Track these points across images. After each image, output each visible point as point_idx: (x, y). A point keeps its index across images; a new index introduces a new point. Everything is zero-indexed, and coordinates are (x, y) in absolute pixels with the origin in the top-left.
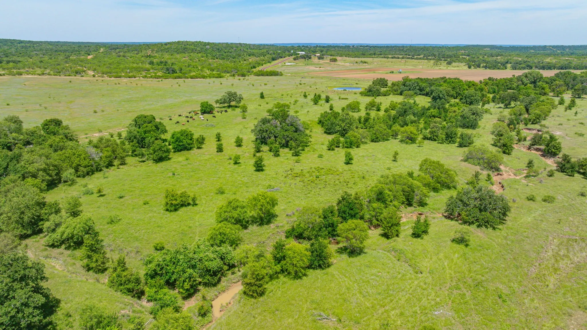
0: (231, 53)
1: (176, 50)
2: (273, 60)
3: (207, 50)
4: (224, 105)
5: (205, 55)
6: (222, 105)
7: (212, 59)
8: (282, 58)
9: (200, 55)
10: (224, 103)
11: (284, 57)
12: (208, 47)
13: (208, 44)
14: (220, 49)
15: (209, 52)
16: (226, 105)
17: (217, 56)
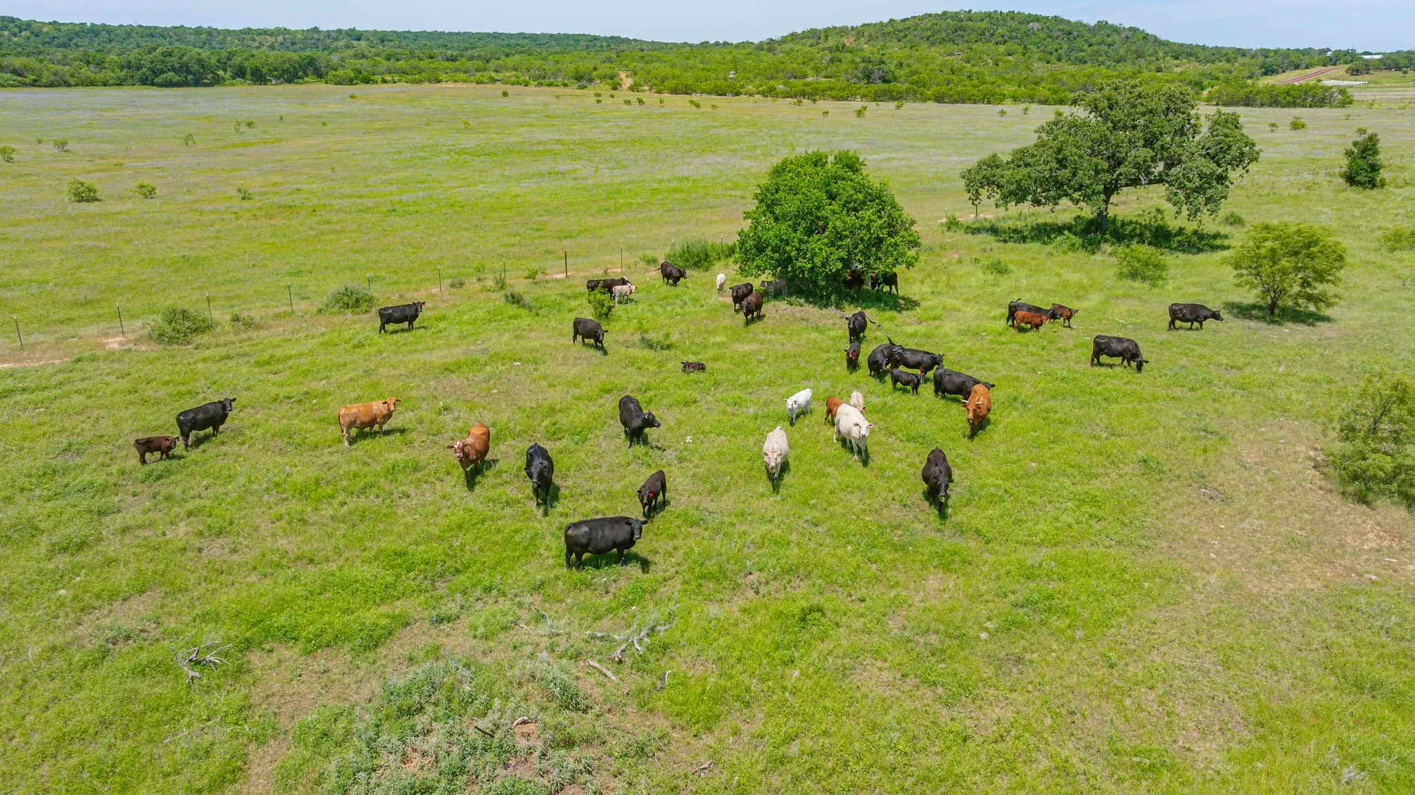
0: (1110, 45)
1: (929, 33)
2: (1265, 74)
3: (1027, 34)
4: (1044, 215)
5: (1020, 49)
6: (1025, 213)
7: (1040, 59)
8: (1297, 67)
9: (1002, 48)
10: (1056, 188)
11: (1307, 67)
12: (1036, 25)
13: (1037, 19)
14: (1075, 34)
15: (1034, 39)
16: (1067, 211)
17: (1062, 52)
